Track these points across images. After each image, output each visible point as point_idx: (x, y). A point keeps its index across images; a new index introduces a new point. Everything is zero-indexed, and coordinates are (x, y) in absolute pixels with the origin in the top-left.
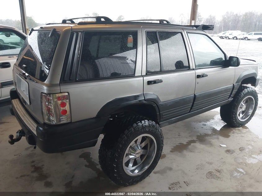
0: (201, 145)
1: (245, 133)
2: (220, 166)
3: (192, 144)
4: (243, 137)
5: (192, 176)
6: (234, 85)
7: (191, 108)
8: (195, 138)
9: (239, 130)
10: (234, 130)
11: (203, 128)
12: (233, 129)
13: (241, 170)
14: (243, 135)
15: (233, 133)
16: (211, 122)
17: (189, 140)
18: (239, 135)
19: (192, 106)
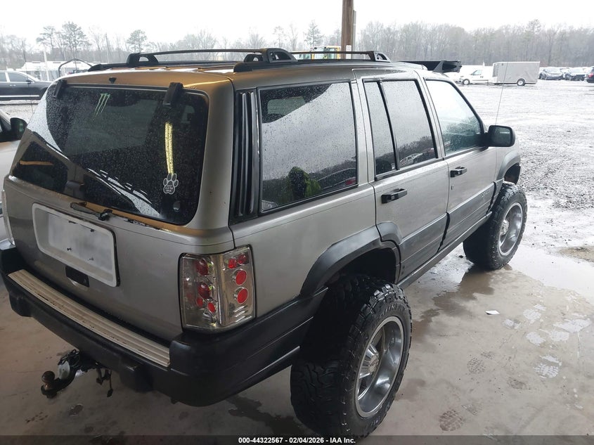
0: (452, 318)
1: (515, 279)
2: (510, 358)
3: (433, 319)
4: (517, 287)
5: (472, 390)
6: (495, 183)
7: (442, 244)
8: (432, 306)
9: (501, 274)
10: (494, 276)
11: (434, 279)
12: (490, 273)
13: (551, 359)
14: (514, 284)
15: (496, 282)
16: (444, 264)
17: (423, 310)
18: (508, 284)
19: (444, 237)
